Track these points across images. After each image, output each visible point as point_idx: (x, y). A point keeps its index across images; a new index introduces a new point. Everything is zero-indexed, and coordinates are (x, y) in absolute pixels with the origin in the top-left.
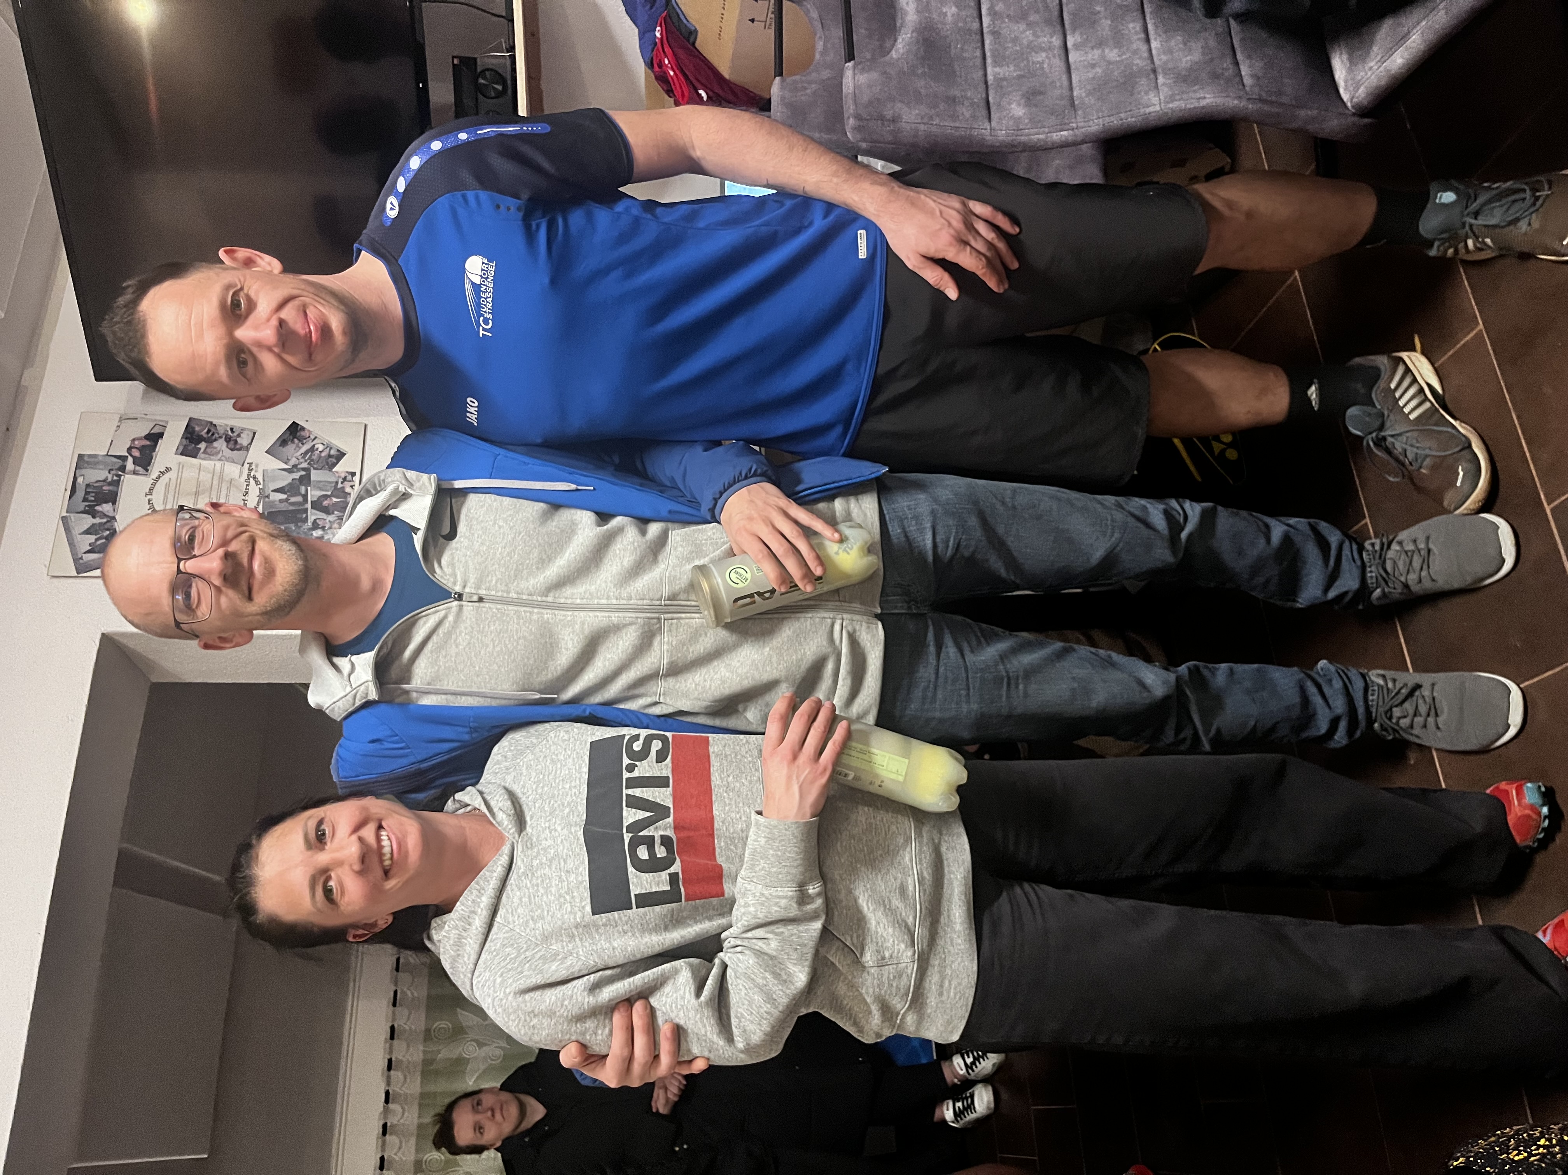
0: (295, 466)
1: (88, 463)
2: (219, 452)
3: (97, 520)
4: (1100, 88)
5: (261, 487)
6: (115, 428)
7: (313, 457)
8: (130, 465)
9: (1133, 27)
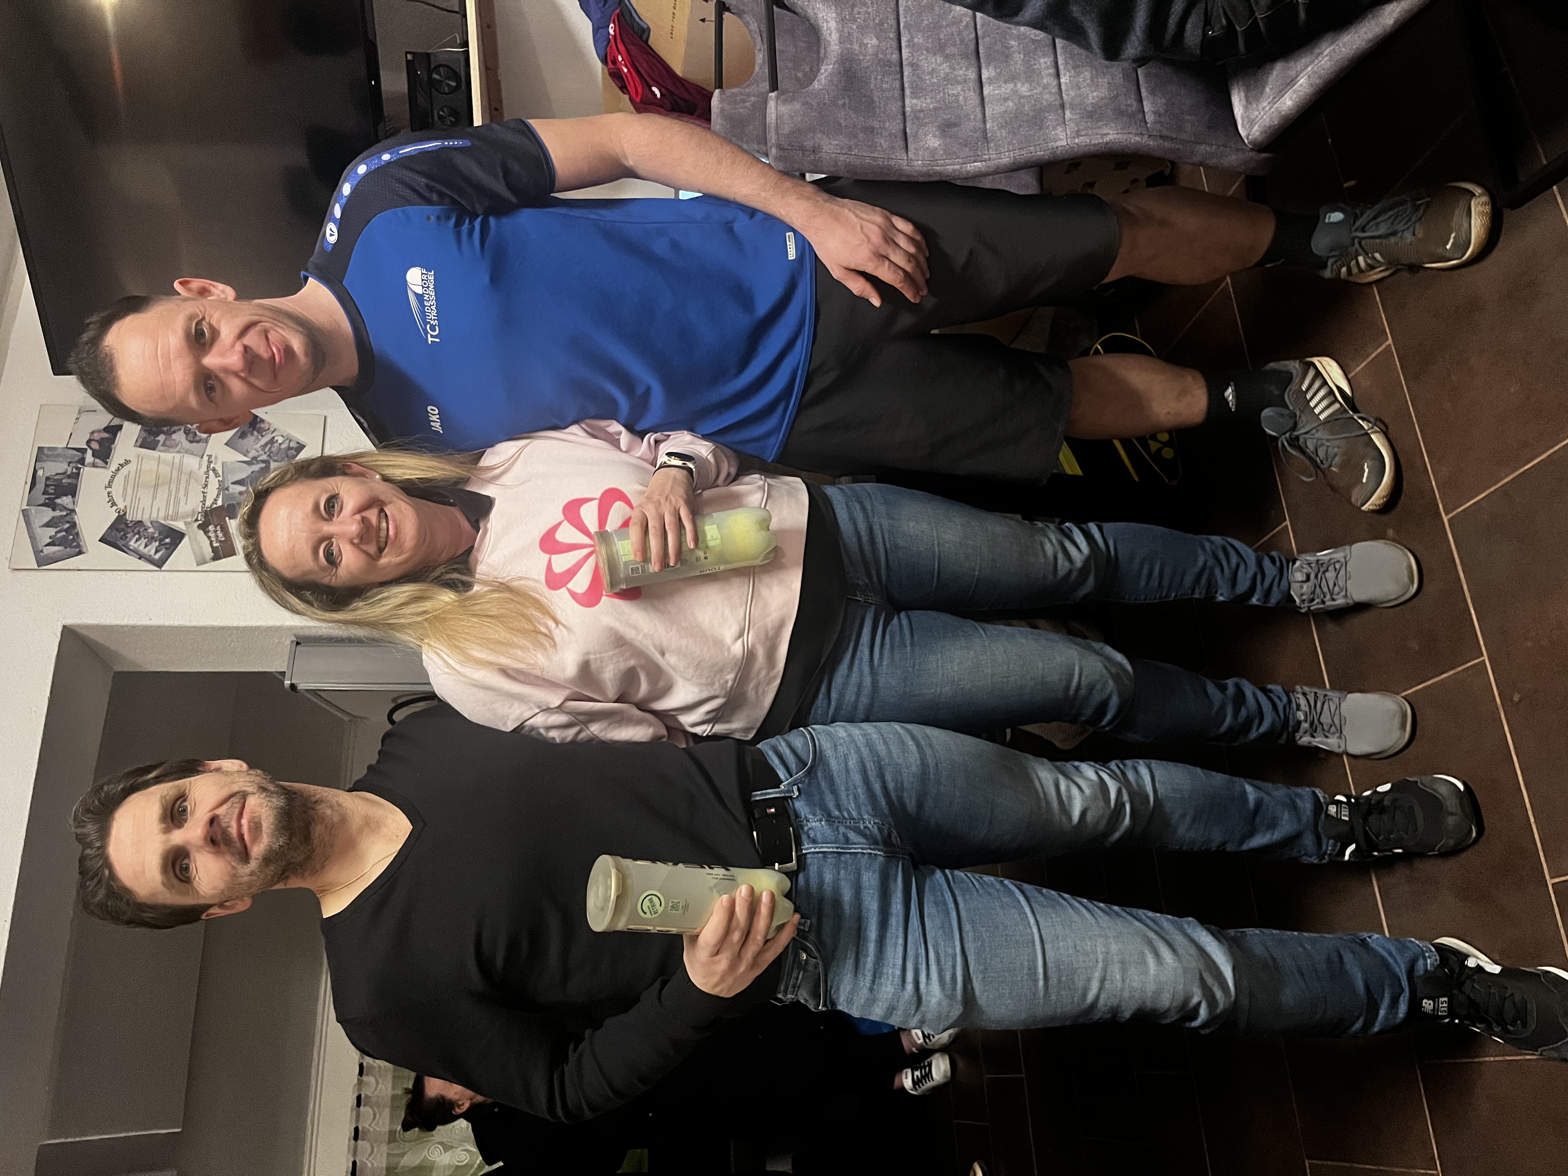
0: (254, 458)
1: (48, 456)
2: (177, 445)
3: (58, 513)
4: (1012, 121)
5: (221, 479)
6: (74, 420)
7: (273, 449)
8: (89, 457)
9: (1045, 61)
